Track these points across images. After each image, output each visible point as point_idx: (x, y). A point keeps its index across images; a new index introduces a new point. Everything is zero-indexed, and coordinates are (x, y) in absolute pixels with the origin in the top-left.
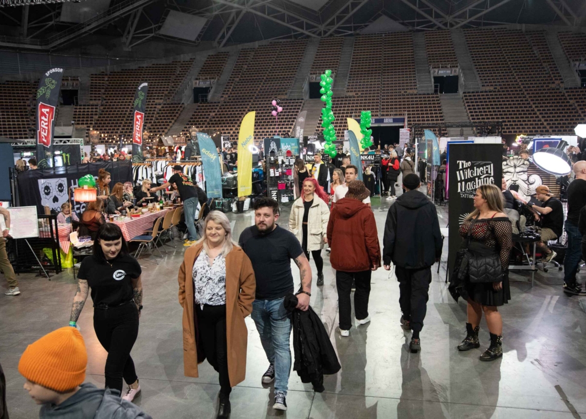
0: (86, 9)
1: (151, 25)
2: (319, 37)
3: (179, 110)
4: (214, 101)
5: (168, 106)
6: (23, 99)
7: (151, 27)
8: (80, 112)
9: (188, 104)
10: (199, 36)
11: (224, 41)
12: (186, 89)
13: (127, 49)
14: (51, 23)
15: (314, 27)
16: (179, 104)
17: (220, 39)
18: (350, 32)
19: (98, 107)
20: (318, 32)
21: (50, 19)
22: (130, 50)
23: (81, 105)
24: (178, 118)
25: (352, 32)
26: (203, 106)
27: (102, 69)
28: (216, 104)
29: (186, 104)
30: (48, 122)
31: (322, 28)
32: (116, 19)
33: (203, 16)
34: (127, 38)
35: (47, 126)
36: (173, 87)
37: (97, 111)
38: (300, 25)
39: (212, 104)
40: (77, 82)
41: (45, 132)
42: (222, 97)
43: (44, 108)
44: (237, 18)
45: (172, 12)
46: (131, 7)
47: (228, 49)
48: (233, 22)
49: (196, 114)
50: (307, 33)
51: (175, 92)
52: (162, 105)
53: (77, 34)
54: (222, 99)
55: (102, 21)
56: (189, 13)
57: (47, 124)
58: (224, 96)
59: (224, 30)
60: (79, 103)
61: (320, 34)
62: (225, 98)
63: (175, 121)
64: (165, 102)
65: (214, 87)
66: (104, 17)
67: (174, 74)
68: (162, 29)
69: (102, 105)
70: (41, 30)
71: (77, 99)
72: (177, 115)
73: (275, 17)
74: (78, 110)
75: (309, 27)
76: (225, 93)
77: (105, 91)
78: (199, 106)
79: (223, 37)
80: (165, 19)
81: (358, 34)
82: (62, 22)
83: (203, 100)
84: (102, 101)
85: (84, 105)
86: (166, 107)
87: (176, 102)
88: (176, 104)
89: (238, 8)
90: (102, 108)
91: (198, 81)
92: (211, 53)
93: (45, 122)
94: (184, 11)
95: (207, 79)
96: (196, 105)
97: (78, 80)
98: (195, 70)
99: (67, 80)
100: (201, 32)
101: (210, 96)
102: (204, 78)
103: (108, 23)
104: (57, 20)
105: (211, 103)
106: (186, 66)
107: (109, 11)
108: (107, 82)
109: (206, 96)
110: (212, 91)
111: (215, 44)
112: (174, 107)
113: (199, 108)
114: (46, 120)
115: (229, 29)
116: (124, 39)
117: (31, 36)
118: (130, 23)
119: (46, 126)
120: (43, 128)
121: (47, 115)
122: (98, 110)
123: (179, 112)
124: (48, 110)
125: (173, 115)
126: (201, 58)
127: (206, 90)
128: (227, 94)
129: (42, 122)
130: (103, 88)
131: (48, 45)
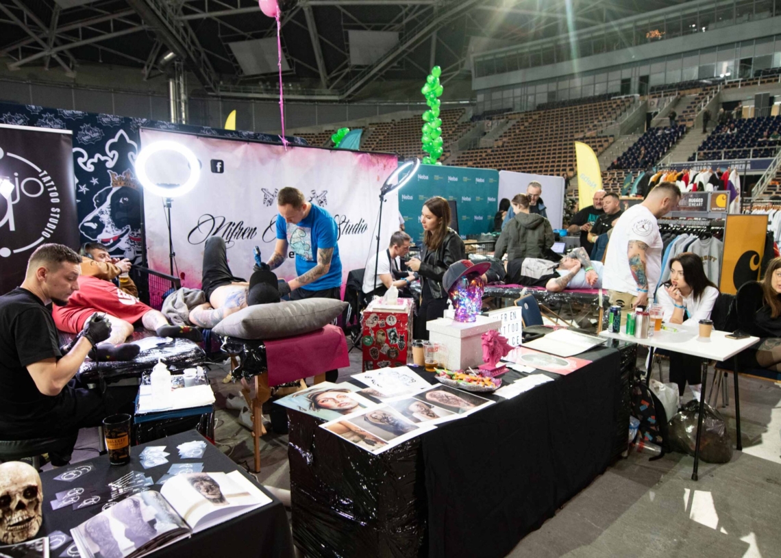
21: (346, 66)
53: (367, 77)
55: (390, 59)
70: (339, 79)
82: (355, 67)
104: (350, 66)
131: (343, 94)
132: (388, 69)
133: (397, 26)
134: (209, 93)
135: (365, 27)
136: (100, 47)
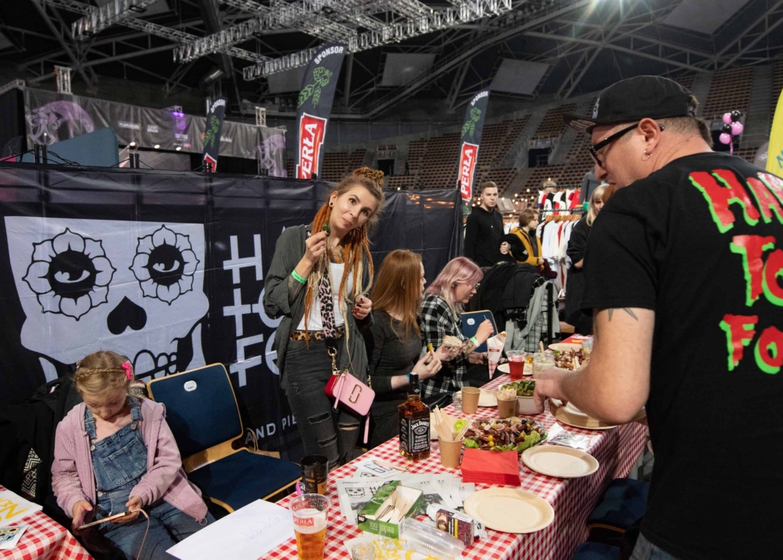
0: (408, 69)
1: (479, 81)
2: (712, 73)
3: (510, 176)
4: (556, 164)
5: (496, 172)
6: (339, 171)
7: (478, 84)
8: (395, 182)
9: (522, 170)
10: (537, 87)
11: (570, 91)
12: (520, 150)
13: (451, 111)
14: (372, 90)
15: (701, 59)
16: (510, 169)
17: (565, 89)
18: (763, 60)
19: (415, 177)
20: (708, 66)
21: (372, 85)
22: (454, 112)
23: (396, 176)
24: (508, 186)
25: (768, 59)
26: (542, 170)
27: (422, 135)
28: (559, 167)
29: (519, 169)
30: (315, 147)
31: (715, 59)
32: (440, 77)
33: (543, 62)
34: (451, 100)
35: (312, 155)
36: (503, 150)
37: (412, 182)
38: (682, 58)
39: (554, 168)
40: (395, 151)
41: (308, 167)
42: (568, 158)
43: (310, 123)
44: (589, 58)
45: (506, 61)
46: (457, 60)
47: (576, 99)
48: (583, 65)
49: (532, 180)
50: (692, 68)
51: (505, 155)
52: (489, 172)
53: (398, 97)
54: (568, 161)
55: (424, 80)
56: (527, 60)
57: (311, 151)
58: (571, 157)
59: (571, 76)
60: (395, 173)
61: (712, 68)
62: (572, 159)
63: (505, 190)
64: (492, 168)
65: (556, 146)
66: (427, 75)
67: (504, 136)
68: (492, 84)
69: (419, 175)
70: (362, 98)
71: (392, 168)
72: (508, 182)
73: (644, 51)
74: (393, 181)
75: (695, 59)
76: (572, 153)
77: (424, 159)
78: (537, 171)
79: (569, 85)
80: (496, 71)
81: (777, 61)
82: (385, 87)
83: (541, 164)
84: (420, 170)
85: (400, 175)
86: (494, 174)
87: (506, 167)
88: (506, 169)
89: (593, 45)
90: (419, 177)
91: (534, 142)
92: (551, 106)
93: (310, 148)
94: (519, 57)
95: (546, 137)
96: (532, 170)
97: (395, 148)
98: (531, 129)
99: (384, 149)
100: (541, 82)
101: (551, 158)
102: (543, 136)
103: (430, 83)
104: (379, 85)
105: (554, 166)
106: (520, 125)
107: (433, 68)
108: (427, 150)
109: (546, 158)
110: (554, 152)
111: (557, 96)
112: (503, 173)
113: (537, 173)
114: (311, 144)
115: (576, 75)
116: (447, 101)
117: (353, 105)
118: (455, 80)
119: (310, 155)
120: (306, 160)
121: (313, 135)
122: (414, 180)
123: (510, 179)
124: (315, 126)
125: (502, 182)
126: (540, 113)
127: (547, 151)
128: (574, 154)
129: (305, 148)
130: (421, 156)
131: (368, 112)
132: (422, 89)
133: (435, 48)
134: (233, 112)
135: (401, 50)
136: (125, 64)
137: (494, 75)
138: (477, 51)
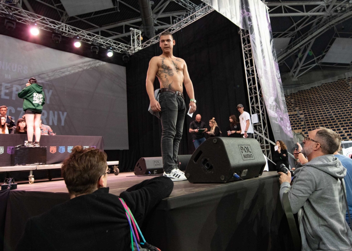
137: (327, 51)
138: (324, 30)
